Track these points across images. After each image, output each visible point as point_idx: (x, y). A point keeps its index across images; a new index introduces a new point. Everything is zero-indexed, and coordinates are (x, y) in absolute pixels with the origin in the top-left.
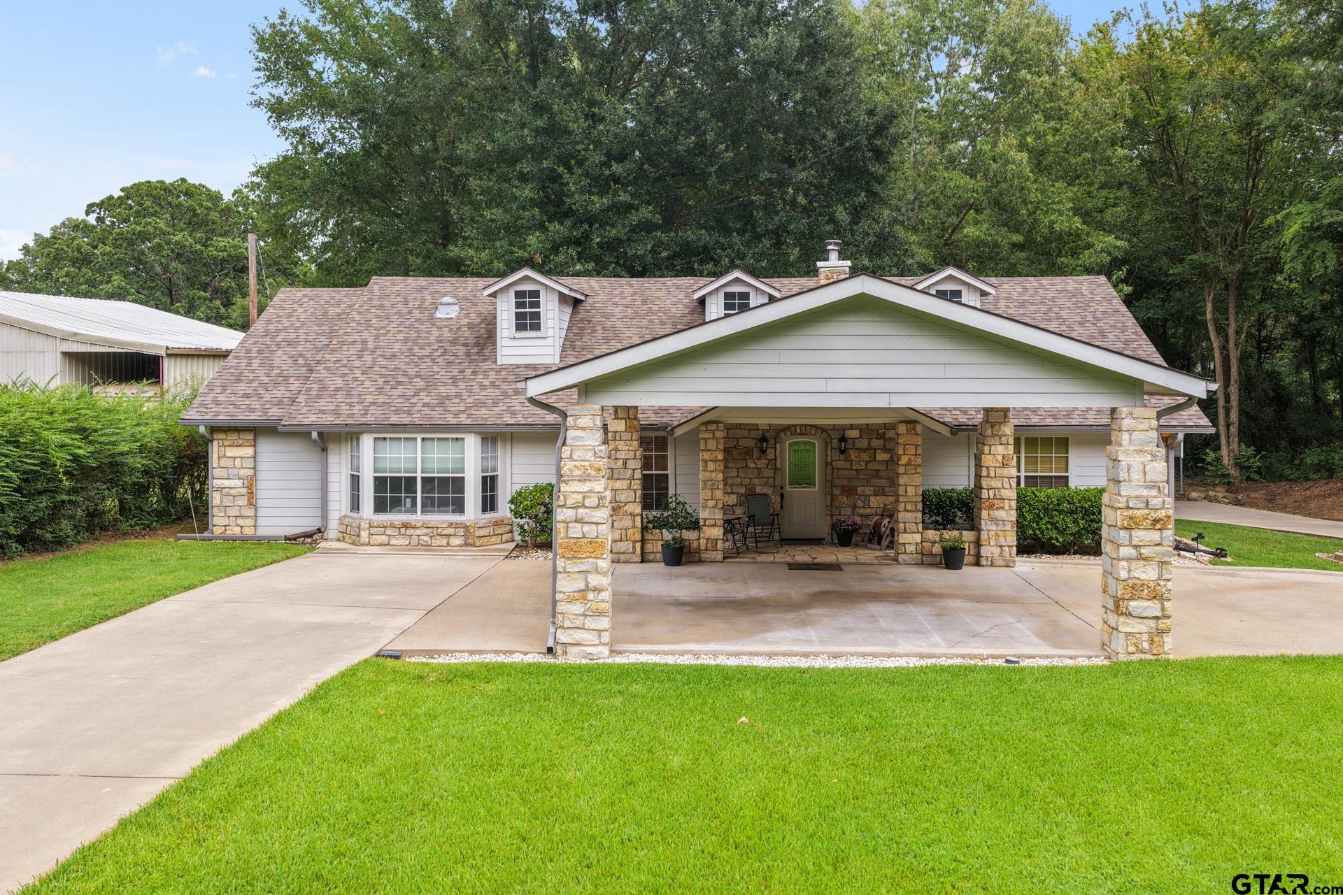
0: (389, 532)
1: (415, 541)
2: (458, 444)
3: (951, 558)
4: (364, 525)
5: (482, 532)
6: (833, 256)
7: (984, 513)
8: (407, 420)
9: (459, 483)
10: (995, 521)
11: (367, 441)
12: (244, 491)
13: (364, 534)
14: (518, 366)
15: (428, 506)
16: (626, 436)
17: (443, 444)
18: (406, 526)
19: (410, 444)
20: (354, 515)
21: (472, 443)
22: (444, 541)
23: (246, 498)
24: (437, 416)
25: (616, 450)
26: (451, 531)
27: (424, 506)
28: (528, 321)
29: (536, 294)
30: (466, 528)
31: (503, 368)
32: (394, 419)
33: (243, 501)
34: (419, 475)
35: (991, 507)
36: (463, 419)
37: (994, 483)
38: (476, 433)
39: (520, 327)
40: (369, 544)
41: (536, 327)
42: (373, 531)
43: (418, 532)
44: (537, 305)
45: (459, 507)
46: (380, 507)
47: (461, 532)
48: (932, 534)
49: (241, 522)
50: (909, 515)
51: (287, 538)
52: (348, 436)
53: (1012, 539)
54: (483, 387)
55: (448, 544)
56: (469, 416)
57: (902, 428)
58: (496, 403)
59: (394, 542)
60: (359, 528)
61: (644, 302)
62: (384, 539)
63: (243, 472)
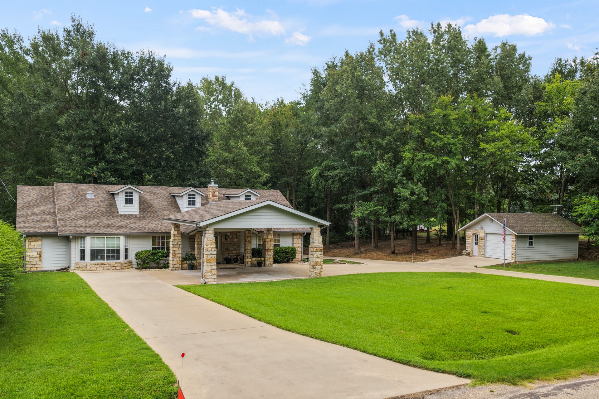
0: (96, 266)
1: (105, 268)
2: (118, 239)
3: (260, 264)
4: (88, 264)
5: (126, 265)
6: (213, 183)
7: (266, 253)
8: (101, 232)
9: (118, 251)
10: (269, 255)
11: (88, 240)
12: (38, 256)
13: (88, 267)
14: (126, 215)
15: (108, 258)
16: (178, 235)
17: (113, 239)
18: (102, 264)
19: (103, 239)
20: (82, 262)
21: (122, 238)
22: (114, 268)
23: (38, 258)
24: (109, 230)
25: (175, 239)
26: (116, 265)
27: (107, 257)
28: (129, 201)
29: (132, 193)
30: (121, 264)
31: (121, 216)
32: (96, 232)
33: (38, 259)
34: (106, 249)
35: (268, 252)
36: (118, 231)
37: (269, 246)
38: (124, 236)
39: (126, 203)
40: (90, 270)
41: (132, 203)
42: (91, 266)
43: (106, 266)
44: (132, 196)
45: (118, 258)
46: (92, 258)
47: (120, 265)
48: (254, 259)
49: (36, 266)
50: (249, 254)
51: (57, 270)
52: (81, 237)
53: (272, 259)
54: (119, 222)
55: (116, 269)
56: (120, 230)
57: (247, 232)
58: (126, 226)
59: (98, 269)
60: (87, 265)
61: (154, 194)
62: (95, 268)
63: (38, 250)
